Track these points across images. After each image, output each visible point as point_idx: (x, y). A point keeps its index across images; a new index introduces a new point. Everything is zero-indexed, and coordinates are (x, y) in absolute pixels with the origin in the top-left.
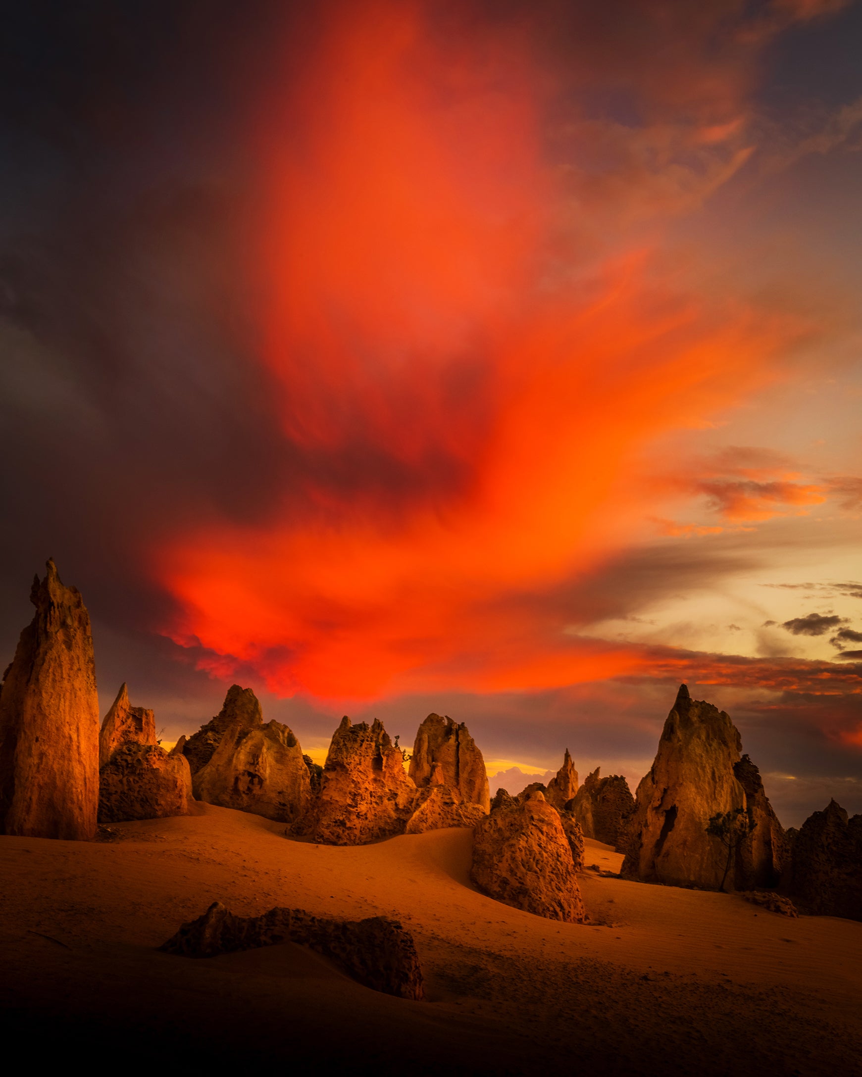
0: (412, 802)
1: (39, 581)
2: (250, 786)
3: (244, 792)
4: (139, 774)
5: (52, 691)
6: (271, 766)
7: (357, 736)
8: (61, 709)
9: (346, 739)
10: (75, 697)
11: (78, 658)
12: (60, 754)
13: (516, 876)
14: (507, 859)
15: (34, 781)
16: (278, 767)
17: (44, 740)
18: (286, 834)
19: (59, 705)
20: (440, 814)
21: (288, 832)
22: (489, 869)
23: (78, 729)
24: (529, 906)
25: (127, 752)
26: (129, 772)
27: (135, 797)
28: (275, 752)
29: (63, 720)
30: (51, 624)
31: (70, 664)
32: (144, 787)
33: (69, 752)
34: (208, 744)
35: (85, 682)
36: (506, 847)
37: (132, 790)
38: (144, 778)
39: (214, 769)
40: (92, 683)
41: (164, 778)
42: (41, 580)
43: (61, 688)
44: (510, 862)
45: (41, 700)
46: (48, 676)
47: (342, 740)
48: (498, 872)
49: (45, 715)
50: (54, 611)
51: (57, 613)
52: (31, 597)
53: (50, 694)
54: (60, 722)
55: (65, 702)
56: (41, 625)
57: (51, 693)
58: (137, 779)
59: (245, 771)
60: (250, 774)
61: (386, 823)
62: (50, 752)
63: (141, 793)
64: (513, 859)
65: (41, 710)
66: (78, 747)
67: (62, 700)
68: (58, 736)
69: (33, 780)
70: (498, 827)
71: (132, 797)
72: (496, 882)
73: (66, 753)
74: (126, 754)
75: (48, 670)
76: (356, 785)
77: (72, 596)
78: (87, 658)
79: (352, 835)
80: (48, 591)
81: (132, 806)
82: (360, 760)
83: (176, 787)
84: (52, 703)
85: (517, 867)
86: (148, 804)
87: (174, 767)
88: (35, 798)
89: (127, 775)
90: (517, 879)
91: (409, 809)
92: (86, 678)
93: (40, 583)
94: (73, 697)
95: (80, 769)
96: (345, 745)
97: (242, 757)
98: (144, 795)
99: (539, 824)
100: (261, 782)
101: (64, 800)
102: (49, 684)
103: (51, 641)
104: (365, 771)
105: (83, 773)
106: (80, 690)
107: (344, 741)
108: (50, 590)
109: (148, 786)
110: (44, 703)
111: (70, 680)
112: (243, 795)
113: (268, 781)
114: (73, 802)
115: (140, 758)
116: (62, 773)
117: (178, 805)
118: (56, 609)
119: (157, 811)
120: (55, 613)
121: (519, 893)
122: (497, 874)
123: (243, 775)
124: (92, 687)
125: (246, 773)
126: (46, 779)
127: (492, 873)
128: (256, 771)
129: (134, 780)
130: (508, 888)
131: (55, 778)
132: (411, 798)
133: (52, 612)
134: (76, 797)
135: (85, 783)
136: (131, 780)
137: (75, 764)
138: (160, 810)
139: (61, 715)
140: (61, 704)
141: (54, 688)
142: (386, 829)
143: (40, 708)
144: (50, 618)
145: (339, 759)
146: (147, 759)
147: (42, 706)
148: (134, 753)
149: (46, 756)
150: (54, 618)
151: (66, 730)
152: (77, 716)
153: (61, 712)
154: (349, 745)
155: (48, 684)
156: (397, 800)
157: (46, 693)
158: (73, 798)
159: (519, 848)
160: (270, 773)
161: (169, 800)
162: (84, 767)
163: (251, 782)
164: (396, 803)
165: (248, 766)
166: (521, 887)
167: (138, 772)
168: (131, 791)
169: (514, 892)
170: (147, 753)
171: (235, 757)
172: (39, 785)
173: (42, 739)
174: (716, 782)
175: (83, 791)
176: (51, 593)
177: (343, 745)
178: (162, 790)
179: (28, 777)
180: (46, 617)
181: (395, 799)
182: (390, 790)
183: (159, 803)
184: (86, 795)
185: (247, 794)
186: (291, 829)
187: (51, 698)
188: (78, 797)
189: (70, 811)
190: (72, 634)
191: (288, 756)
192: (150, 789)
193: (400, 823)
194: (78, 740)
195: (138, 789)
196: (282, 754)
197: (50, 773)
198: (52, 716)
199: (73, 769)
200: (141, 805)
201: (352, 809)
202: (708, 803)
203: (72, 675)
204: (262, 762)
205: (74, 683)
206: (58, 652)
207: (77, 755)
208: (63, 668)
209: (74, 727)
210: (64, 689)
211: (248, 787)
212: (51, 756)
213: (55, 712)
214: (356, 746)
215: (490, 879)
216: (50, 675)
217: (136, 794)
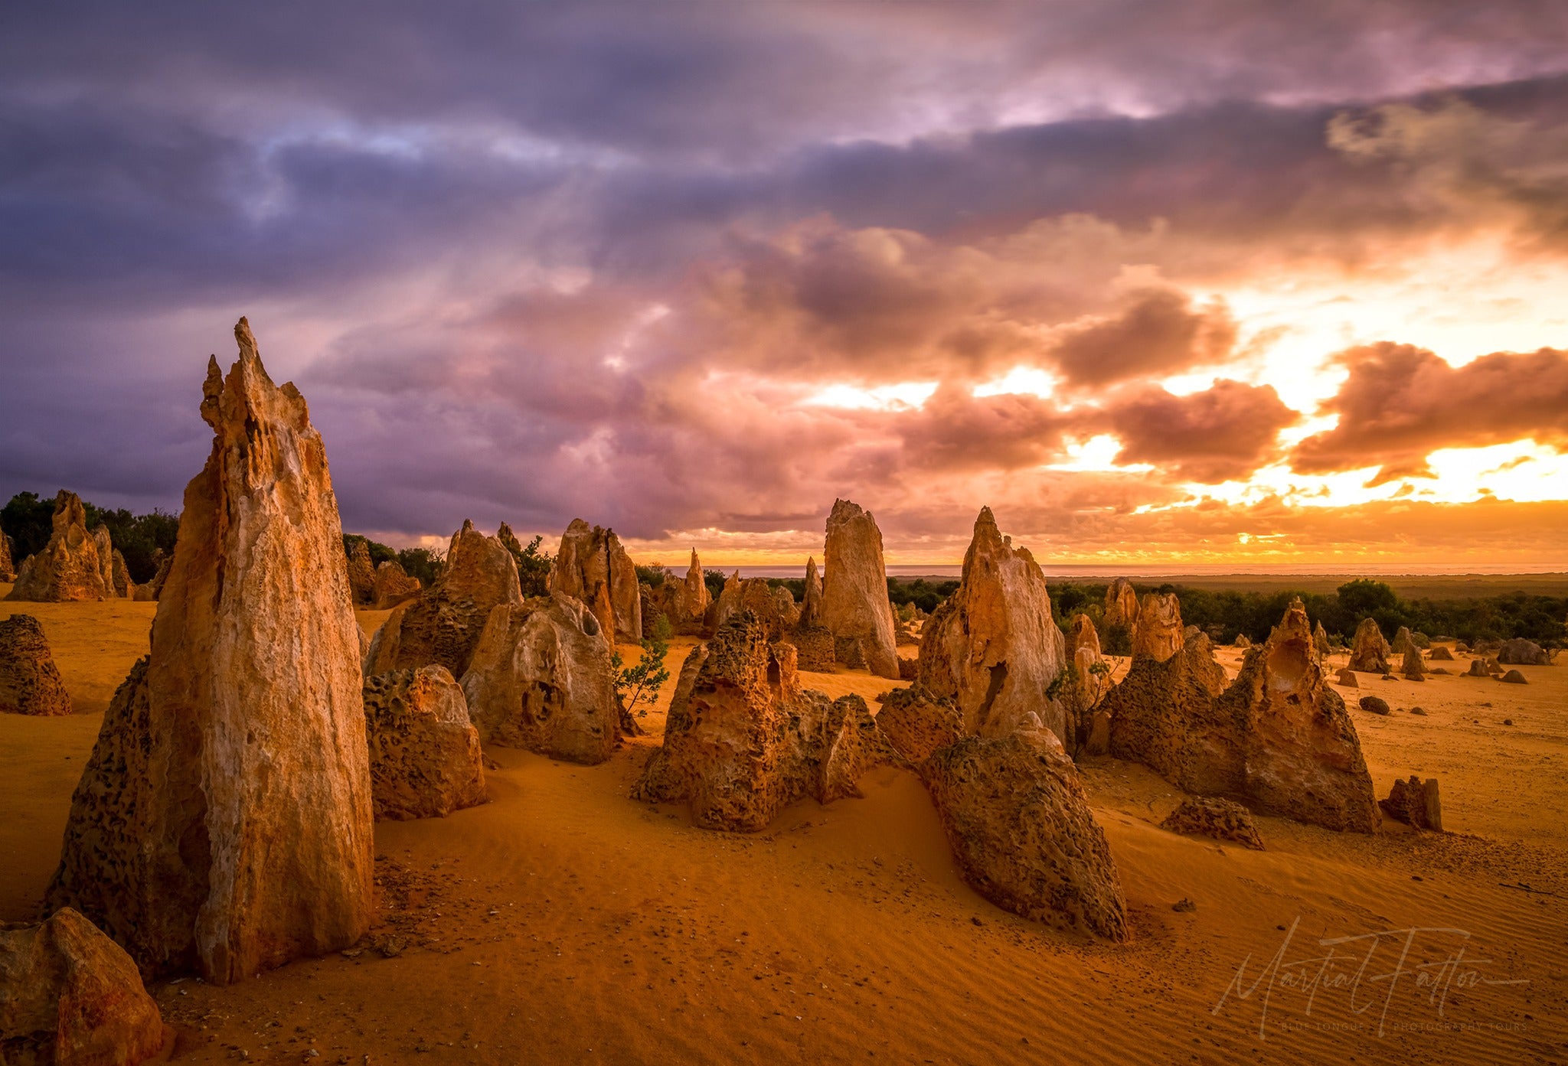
0: (820, 729)
1: (218, 372)
2: (547, 706)
3: (538, 717)
4: (399, 727)
5: (275, 625)
6: (571, 670)
7: (745, 632)
8: (295, 663)
9: (727, 638)
10: (319, 630)
11: (316, 541)
12: (301, 760)
13: (1055, 867)
14: (1033, 838)
15: (253, 830)
16: (580, 671)
17: (267, 736)
18: (639, 798)
19: (291, 653)
20: (860, 744)
21: (642, 795)
22: (1008, 857)
23: (330, 696)
24: (1085, 918)
25: (375, 688)
26: (381, 725)
27: (397, 770)
28: (573, 646)
29: (301, 686)
30: (255, 470)
31: (303, 559)
32: (410, 750)
33: (319, 753)
34: (445, 626)
35: (331, 593)
36: (1025, 816)
37: (392, 757)
38: (410, 734)
39: (482, 679)
40: (344, 591)
41: (447, 732)
42: (226, 371)
43: (292, 614)
44: (1038, 843)
45: (252, 648)
46: (264, 592)
47: (723, 641)
48: (1023, 861)
49: (264, 681)
50: (261, 440)
51: (266, 443)
52: (202, 408)
53: (269, 631)
54: (295, 691)
55: (301, 646)
56: (234, 472)
57: (273, 630)
58: (397, 736)
59: (535, 681)
60: (543, 686)
61: (793, 768)
62: (282, 761)
63: (408, 762)
64: (1042, 837)
65: (256, 670)
66: (335, 736)
67: (296, 640)
68: (295, 722)
69: (251, 827)
70: (979, 772)
71: (394, 772)
72: (1024, 879)
73: (313, 756)
74: (373, 691)
75: (262, 579)
76: (755, 716)
77: (289, 405)
78: (331, 540)
79: (760, 801)
80: (246, 395)
81: (395, 787)
82: (755, 672)
83: (469, 745)
84: (276, 653)
85: (1052, 851)
86: (423, 781)
87: (450, 702)
88: (258, 866)
89: (379, 730)
90: (1058, 873)
91: (819, 741)
92: (332, 583)
93: (223, 378)
94: (315, 628)
95: (342, 782)
96: (731, 649)
97: (527, 658)
98: (413, 765)
99: (1058, 771)
100: (563, 696)
101: (319, 858)
102: (267, 609)
103: (262, 511)
104: (762, 690)
105: (347, 788)
106: (326, 611)
107: (726, 643)
108: (249, 393)
109: (419, 749)
110: (260, 655)
111: (305, 593)
112: (538, 722)
113: (572, 696)
114: (335, 857)
115: (398, 696)
116: (309, 800)
117: (474, 776)
118: (263, 435)
119: (441, 792)
120: (262, 444)
121: (1065, 895)
122: (1023, 865)
123: (534, 688)
124: (344, 601)
125: (537, 686)
126: (277, 819)
127: (1015, 863)
128: (553, 681)
129: (393, 738)
130: (1046, 889)
131: (296, 814)
132: (818, 722)
133: (257, 444)
134: (341, 844)
135: (353, 807)
136: (388, 739)
137: (332, 773)
138: (447, 790)
139: (297, 675)
140: (294, 652)
141: (276, 616)
142: (792, 778)
143: (253, 665)
144: (254, 458)
145: (727, 674)
146: (409, 696)
147: (256, 663)
148: (386, 687)
149: (274, 770)
150: (261, 457)
151: (309, 705)
152: (326, 672)
153: (296, 669)
154: (736, 649)
155: (265, 610)
156: (801, 729)
157: (262, 630)
158: (336, 849)
159: (1047, 818)
160: (573, 682)
161: (459, 769)
162: (349, 774)
163: (548, 699)
164: (799, 733)
165: (538, 674)
166: (1066, 885)
167: (397, 723)
168: (389, 758)
169: (1057, 895)
170: (407, 686)
171: (515, 658)
172: (264, 836)
173: (261, 734)
174: (1042, 629)
175: (350, 826)
176: (252, 401)
177: (727, 650)
178: (445, 753)
179: (239, 824)
180: (243, 455)
181: (797, 726)
182: (789, 713)
183: (443, 777)
184: (356, 831)
185: (544, 719)
186: (646, 790)
187: (274, 639)
188: (344, 842)
189: (331, 876)
190: (301, 491)
191: (592, 650)
192: (423, 753)
193: (809, 765)
194: (333, 720)
195: (402, 755)
196: (584, 648)
197: (286, 806)
198: (278, 680)
199: (330, 787)
200: (410, 783)
201: (758, 759)
202: (1038, 656)
203: (309, 583)
204: (560, 666)
205: (315, 599)
206: (280, 534)
207: (334, 753)
208: (293, 571)
209: (321, 696)
210: (297, 617)
211: (545, 710)
212: (284, 767)
213: (284, 672)
214: (746, 649)
215: (1013, 874)
216: (267, 588)
217: (399, 765)
